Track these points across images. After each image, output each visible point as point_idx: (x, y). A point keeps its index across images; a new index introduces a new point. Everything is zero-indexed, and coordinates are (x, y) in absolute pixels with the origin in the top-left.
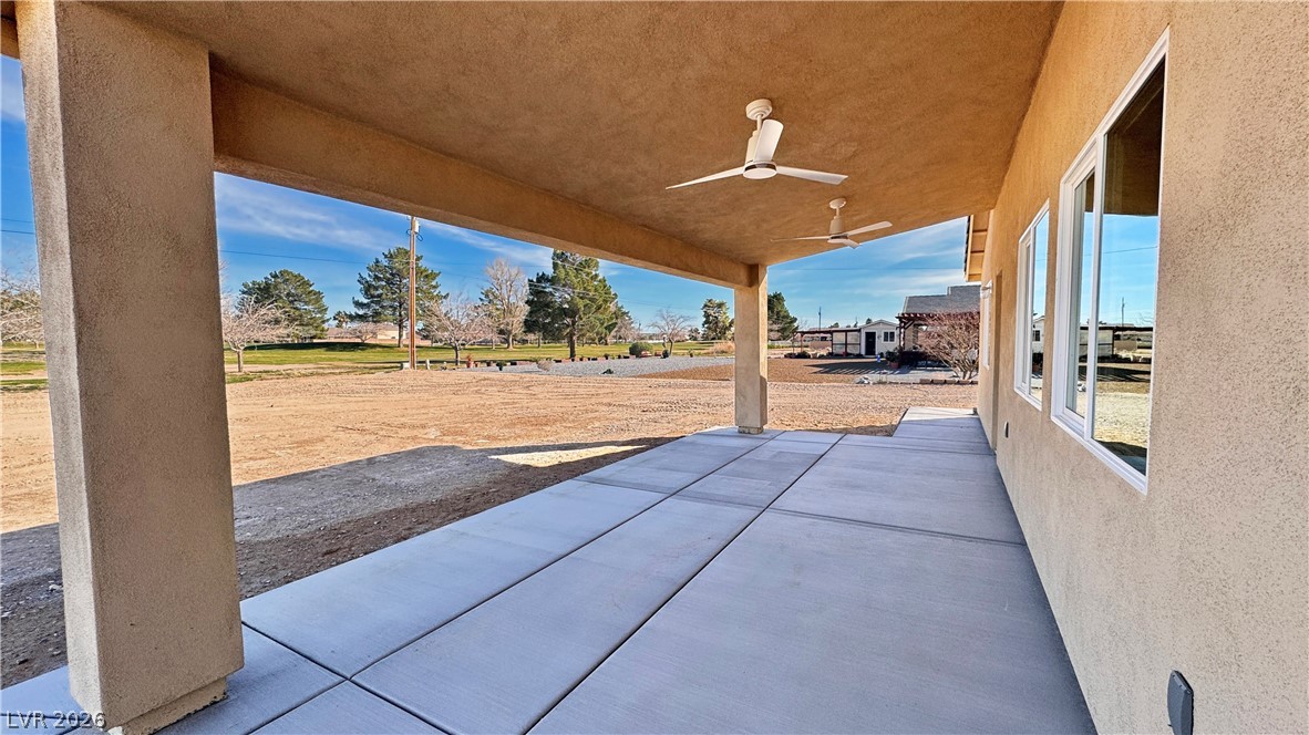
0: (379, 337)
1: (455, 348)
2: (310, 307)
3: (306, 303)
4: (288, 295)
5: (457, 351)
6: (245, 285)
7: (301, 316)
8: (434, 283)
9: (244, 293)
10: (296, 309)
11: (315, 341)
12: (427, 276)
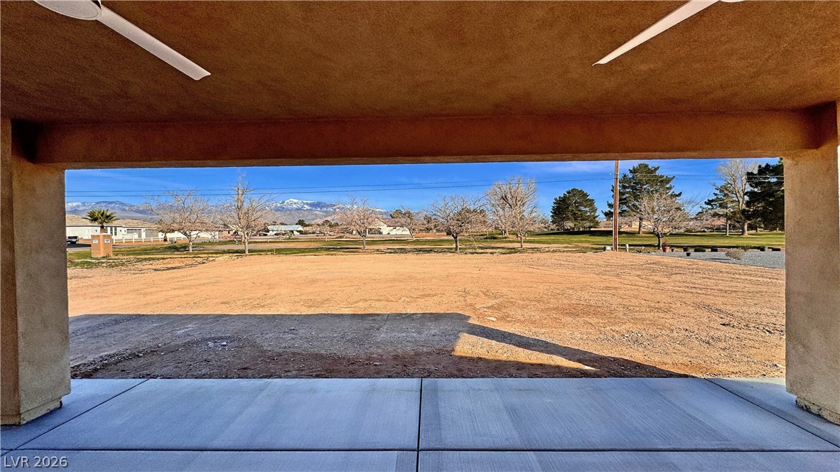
0: (633, 226)
1: (658, 236)
2: (587, 209)
3: (585, 207)
4: (575, 203)
5: (659, 238)
6: (556, 199)
7: (582, 214)
8: (668, 186)
9: (555, 203)
10: (580, 210)
11: (592, 229)
12: (662, 181)
